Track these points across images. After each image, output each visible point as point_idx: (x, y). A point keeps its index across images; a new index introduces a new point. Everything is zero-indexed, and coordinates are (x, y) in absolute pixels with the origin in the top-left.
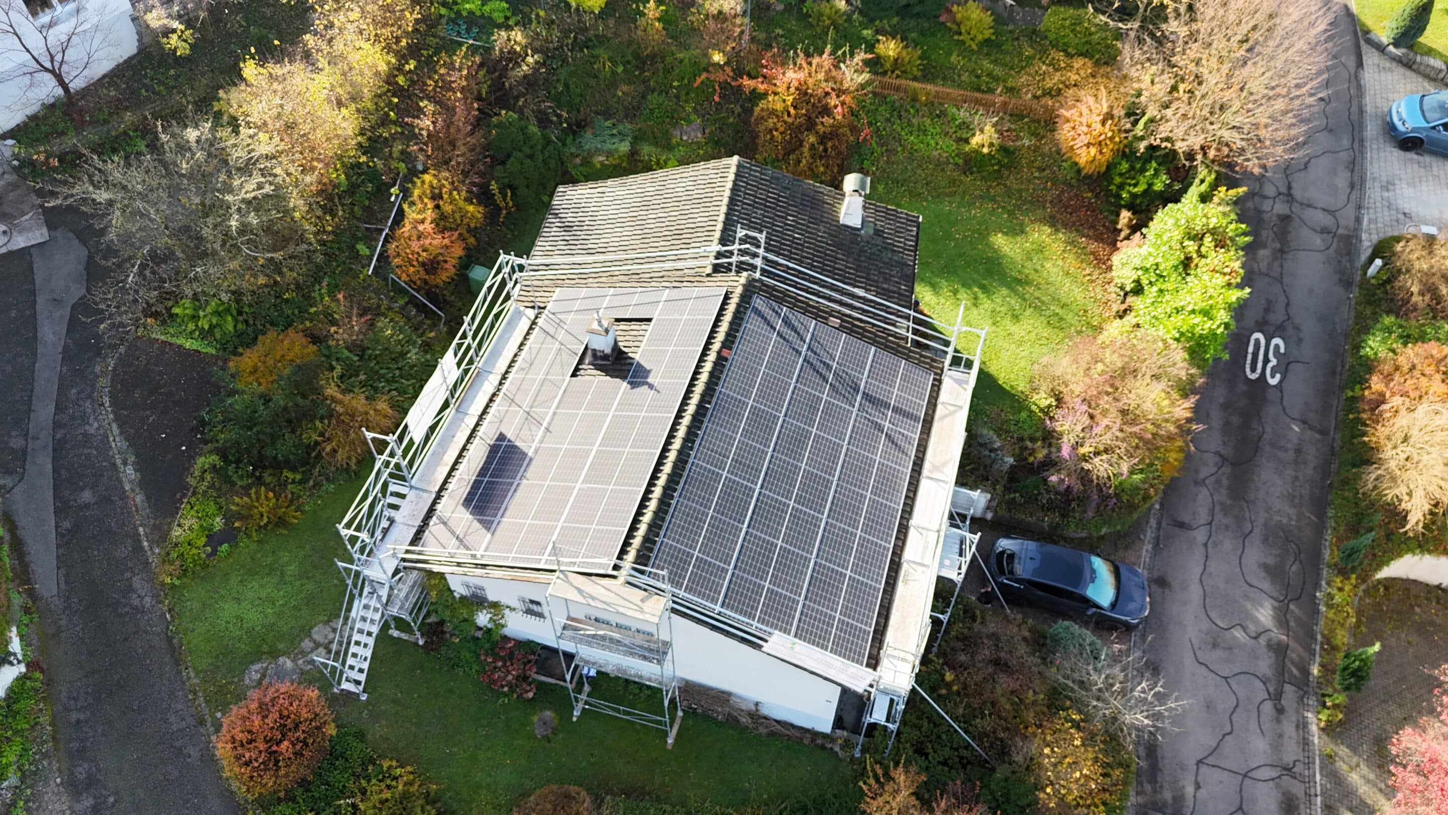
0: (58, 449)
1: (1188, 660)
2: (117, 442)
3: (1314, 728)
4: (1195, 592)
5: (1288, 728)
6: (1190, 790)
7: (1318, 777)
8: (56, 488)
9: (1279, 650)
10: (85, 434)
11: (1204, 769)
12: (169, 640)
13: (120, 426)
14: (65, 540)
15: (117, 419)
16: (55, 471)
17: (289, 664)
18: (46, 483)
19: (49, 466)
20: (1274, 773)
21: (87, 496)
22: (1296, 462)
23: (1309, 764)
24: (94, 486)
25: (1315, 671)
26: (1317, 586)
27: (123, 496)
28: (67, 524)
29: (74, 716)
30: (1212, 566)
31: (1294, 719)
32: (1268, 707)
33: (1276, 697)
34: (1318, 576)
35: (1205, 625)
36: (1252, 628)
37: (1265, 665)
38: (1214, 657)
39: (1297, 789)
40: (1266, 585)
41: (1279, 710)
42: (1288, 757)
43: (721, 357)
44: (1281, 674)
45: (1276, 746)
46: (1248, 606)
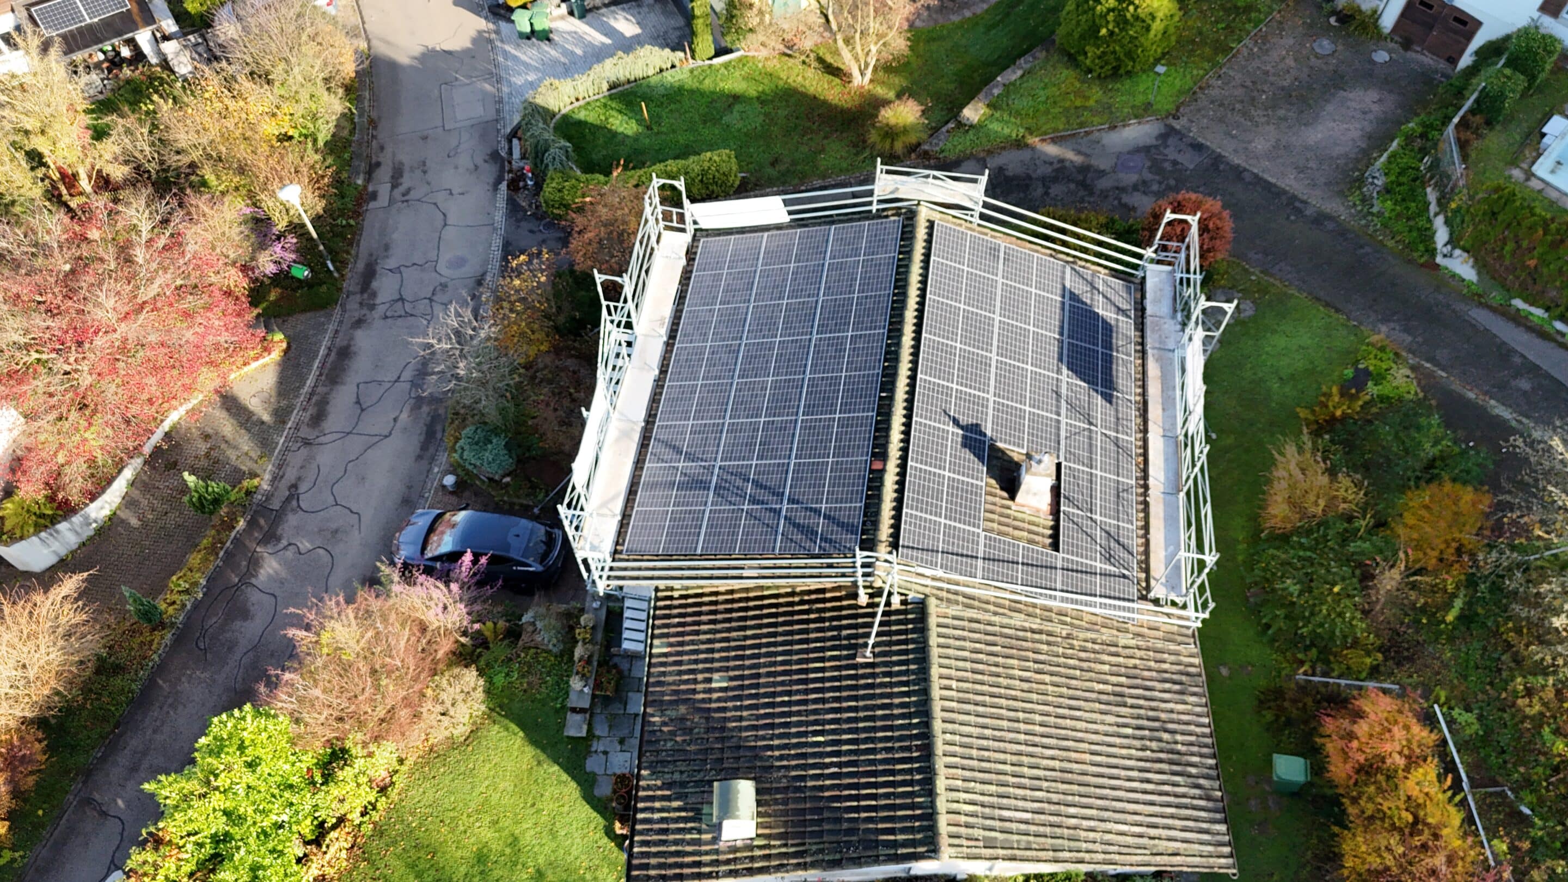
1: (367, 516)
3: (267, 476)
5: (291, 474)
6: (404, 416)
7: (282, 441)
9: (270, 537)
11: (386, 432)
12: (1339, 310)
20: (322, 439)
21: (1524, 385)
22: (145, 753)
23: (286, 449)
24: (1525, 394)
25: (241, 524)
26: (197, 605)
27: (1487, 393)
28: (1517, 360)
29: (1368, 250)
31: (283, 481)
32: (303, 488)
33: (292, 497)
34: (189, 617)
35: (338, 549)
36: (289, 554)
37: (292, 521)
38: (341, 521)
39: (305, 432)
40: (254, 597)
41: (294, 486)
42: (304, 451)
43: (882, 455)
44: (278, 517)
45: (310, 459)
46: (284, 574)
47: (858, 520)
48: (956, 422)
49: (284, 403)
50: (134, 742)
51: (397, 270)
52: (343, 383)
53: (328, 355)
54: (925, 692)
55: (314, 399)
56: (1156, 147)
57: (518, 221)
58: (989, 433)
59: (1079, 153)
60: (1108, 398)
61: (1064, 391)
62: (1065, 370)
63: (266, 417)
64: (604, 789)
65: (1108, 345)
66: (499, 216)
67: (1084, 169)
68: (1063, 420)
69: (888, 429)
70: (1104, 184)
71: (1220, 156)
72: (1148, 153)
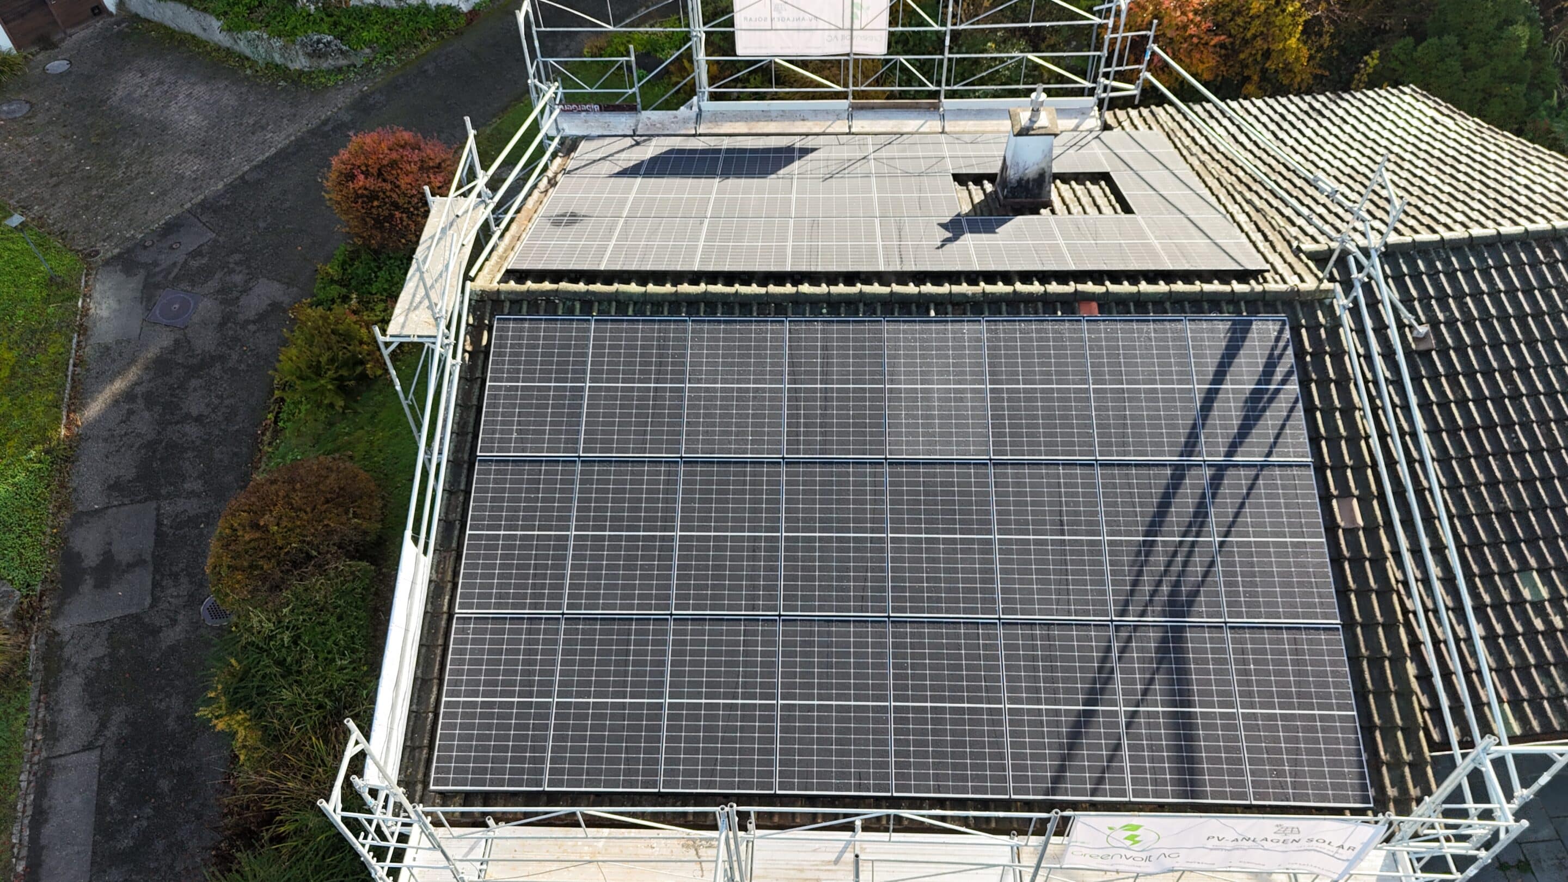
29: (430, 66)
43: (1068, 305)
48: (952, 239)
56: (150, 276)
58: (951, 217)
59: (119, 373)
60: (810, 150)
67: (160, 366)
69: (1014, 300)
70: (206, 342)
71: (202, 205)
72: (157, 286)
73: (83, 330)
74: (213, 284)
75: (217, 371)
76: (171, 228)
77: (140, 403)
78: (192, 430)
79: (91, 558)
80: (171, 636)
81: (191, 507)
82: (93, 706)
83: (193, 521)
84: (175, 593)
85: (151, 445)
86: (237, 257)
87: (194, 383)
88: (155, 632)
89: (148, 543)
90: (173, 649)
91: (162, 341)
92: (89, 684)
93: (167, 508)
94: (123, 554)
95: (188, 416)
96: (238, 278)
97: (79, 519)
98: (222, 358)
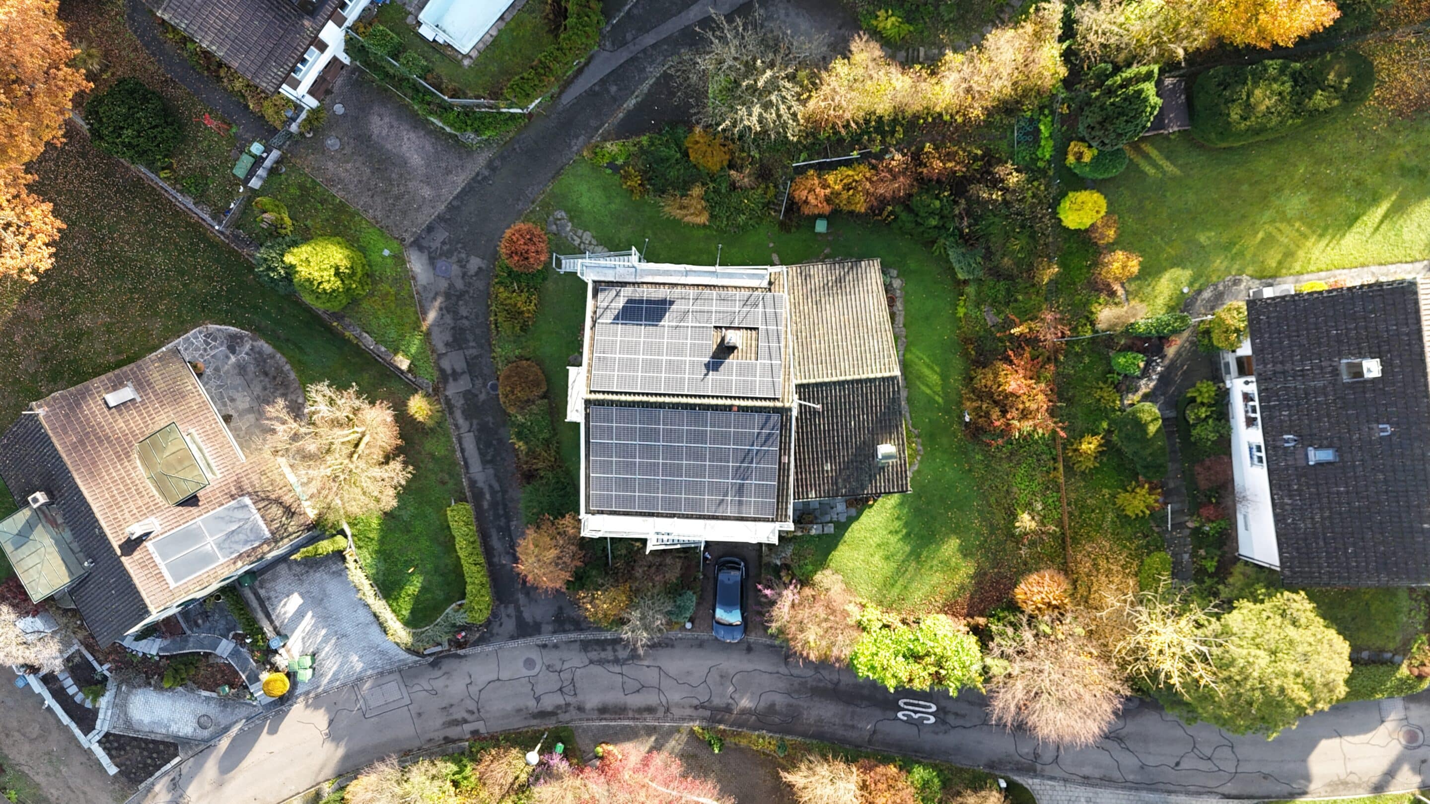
0: (632, 59)
1: (710, 663)
2: (645, 87)
3: (691, 724)
4: (749, 667)
5: (688, 712)
6: (646, 663)
7: (668, 724)
8: (613, 71)
9: (728, 709)
10: (645, 68)
11: (657, 670)
12: (562, 168)
13: (654, 83)
14: (591, 93)
15: (658, 79)
16: (621, 66)
17: (568, 229)
18: (614, 65)
19: (622, 61)
20: (664, 703)
21: (613, 89)
22: (845, 725)
23: (673, 720)
24: (620, 90)
25: (722, 727)
26: (769, 731)
27: (619, 107)
28: (597, 88)
29: (516, 146)
30: (767, 676)
31: (693, 714)
32: (696, 702)
33: (702, 706)
34: (775, 732)
35: (732, 672)
36: (736, 696)
37: (717, 701)
38: (715, 676)
39: (660, 714)
40: (762, 704)
41: (696, 708)
42: (674, 710)
43: (730, 408)
44: (715, 710)
45: (678, 705)
46: (748, 695)
47: (764, 415)
48: (706, 375)
49: (642, 732)
50: (841, 732)
51: (538, 700)
52: (625, 704)
53: (605, 719)
54: (834, 383)
55: (637, 716)
56: (429, 253)
57: (492, 635)
58: (707, 359)
59: (434, 298)
60: (672, 303)
61: (674, 324)
62: (662, 323)
63: (653, 738)
64: (853, 512)
65: (641, 301)
66: (489, 648)
67: (447, 295)
68: (690, 324)
69: (717, 405)
70: (459, 284)
71: (438, 216)
72: (434, 258)
73: (414, 278)
74: (455, 259)
75: (467, 297)
76: (430, 229)
77: (444, 312)
78: (466, 323)
79: (449, 371)
80: (483, 397)
81: (474, 352)
82: (466, 419)
83: (476, 357)
84: (479, 382)
85: (453, 328)
86: (460, 245)
87: (461, 303)
88: (477, 396)
89: (464, 365)
90: (484, 401)
91: (443, 285)
92: (463, 412)
93: (467, 353)
94: (459, 370)
95: (462, 317)
96: (463, 256)
97: (440, 356)
98: (467, 292)
